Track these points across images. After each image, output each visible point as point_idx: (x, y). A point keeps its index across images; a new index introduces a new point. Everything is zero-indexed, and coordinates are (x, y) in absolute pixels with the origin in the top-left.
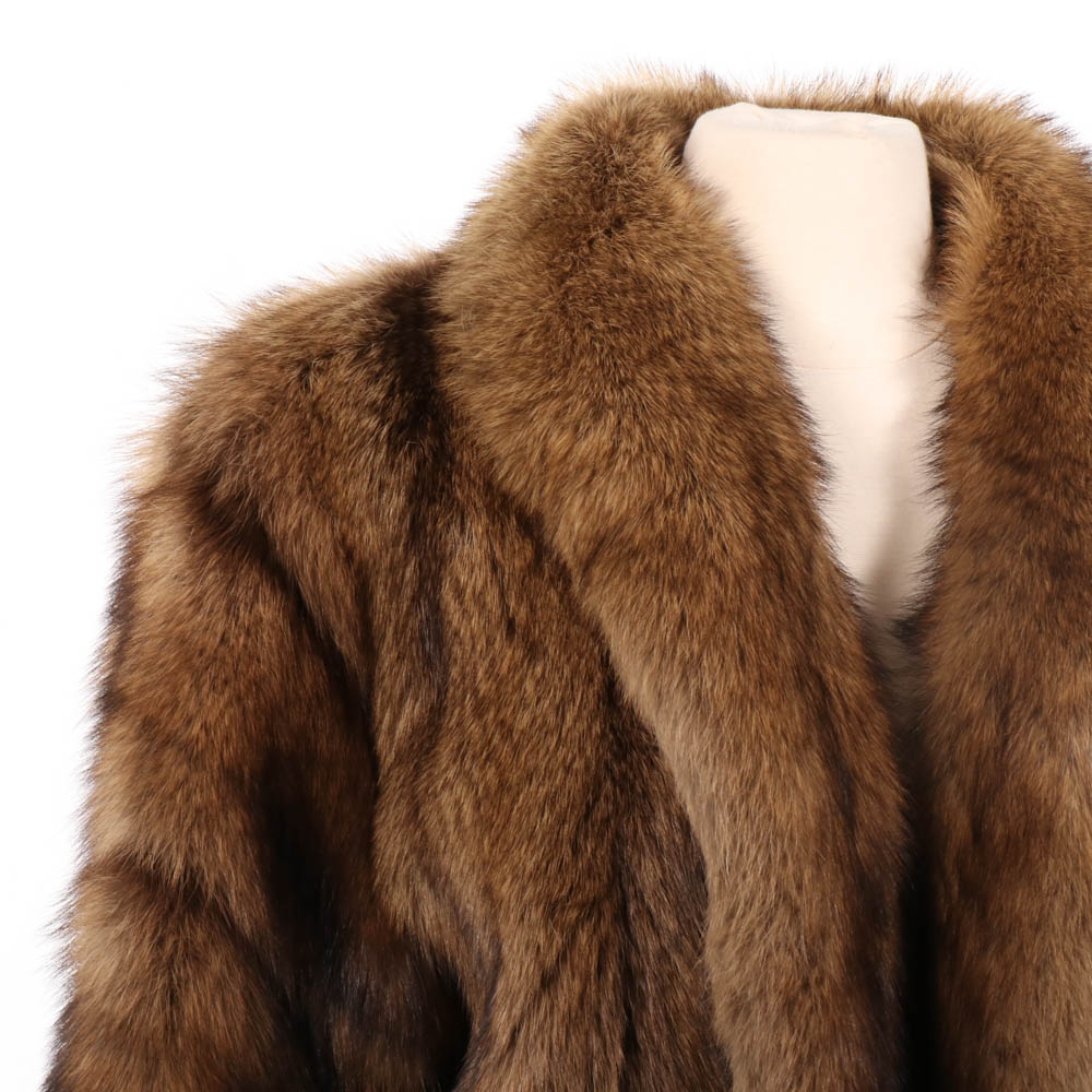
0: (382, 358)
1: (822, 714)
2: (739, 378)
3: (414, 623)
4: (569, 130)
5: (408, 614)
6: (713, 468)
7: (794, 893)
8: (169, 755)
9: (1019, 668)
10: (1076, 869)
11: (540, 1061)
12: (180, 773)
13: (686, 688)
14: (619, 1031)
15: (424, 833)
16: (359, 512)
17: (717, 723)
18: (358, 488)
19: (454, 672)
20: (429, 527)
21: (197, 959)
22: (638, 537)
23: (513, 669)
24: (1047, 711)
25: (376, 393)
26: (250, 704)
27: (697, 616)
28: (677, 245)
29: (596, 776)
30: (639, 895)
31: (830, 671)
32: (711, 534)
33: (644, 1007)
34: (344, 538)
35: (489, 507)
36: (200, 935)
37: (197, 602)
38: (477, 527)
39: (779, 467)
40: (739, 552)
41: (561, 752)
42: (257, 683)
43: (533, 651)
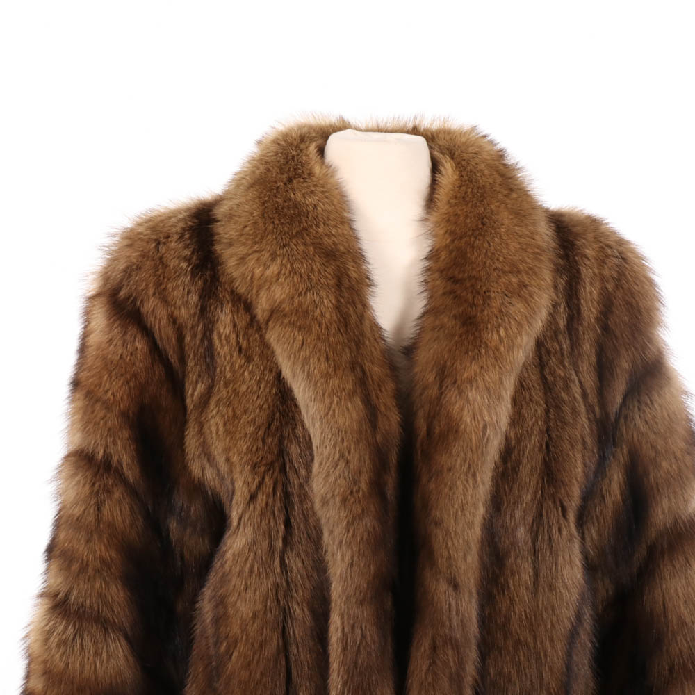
0: (190, 238)
1: (363, 382)
2: (334, 244)
3: (201, 350)
4: (275, 142)
5: (199, 346)
6: (319, 281)
7: (347, 454)
8: (98, 406)
9: (448, 363)
10: (467, 447)
11: (249, 531)
12: (102, 414)
13: (304, 371)
14: (282, 518)
15: (204, 438)
16: (179, 303)
17: (316, 384)
18: (178, 293)
19: (218, 370)
20: (208, 309)
21: (109, 492)
22: (287, 309)
23: (241, 367)
24: (459, 382)
25: (187, 252)
26: (132, 384)
27: (309, 340)
28: (313, 189)
29: (273, 411)
30: (291, 461)
31: (367, 365)
32: (316, 307)
33: (293, 508)
34: (173, 313)
35: (232, 300)
36: (110, 482)
37: (110, 341)
38: (228, 308)
39: (349, 281)
40: (328, 315)
41: (258, 402)
42: (135, 375)
43: (249, 359)
